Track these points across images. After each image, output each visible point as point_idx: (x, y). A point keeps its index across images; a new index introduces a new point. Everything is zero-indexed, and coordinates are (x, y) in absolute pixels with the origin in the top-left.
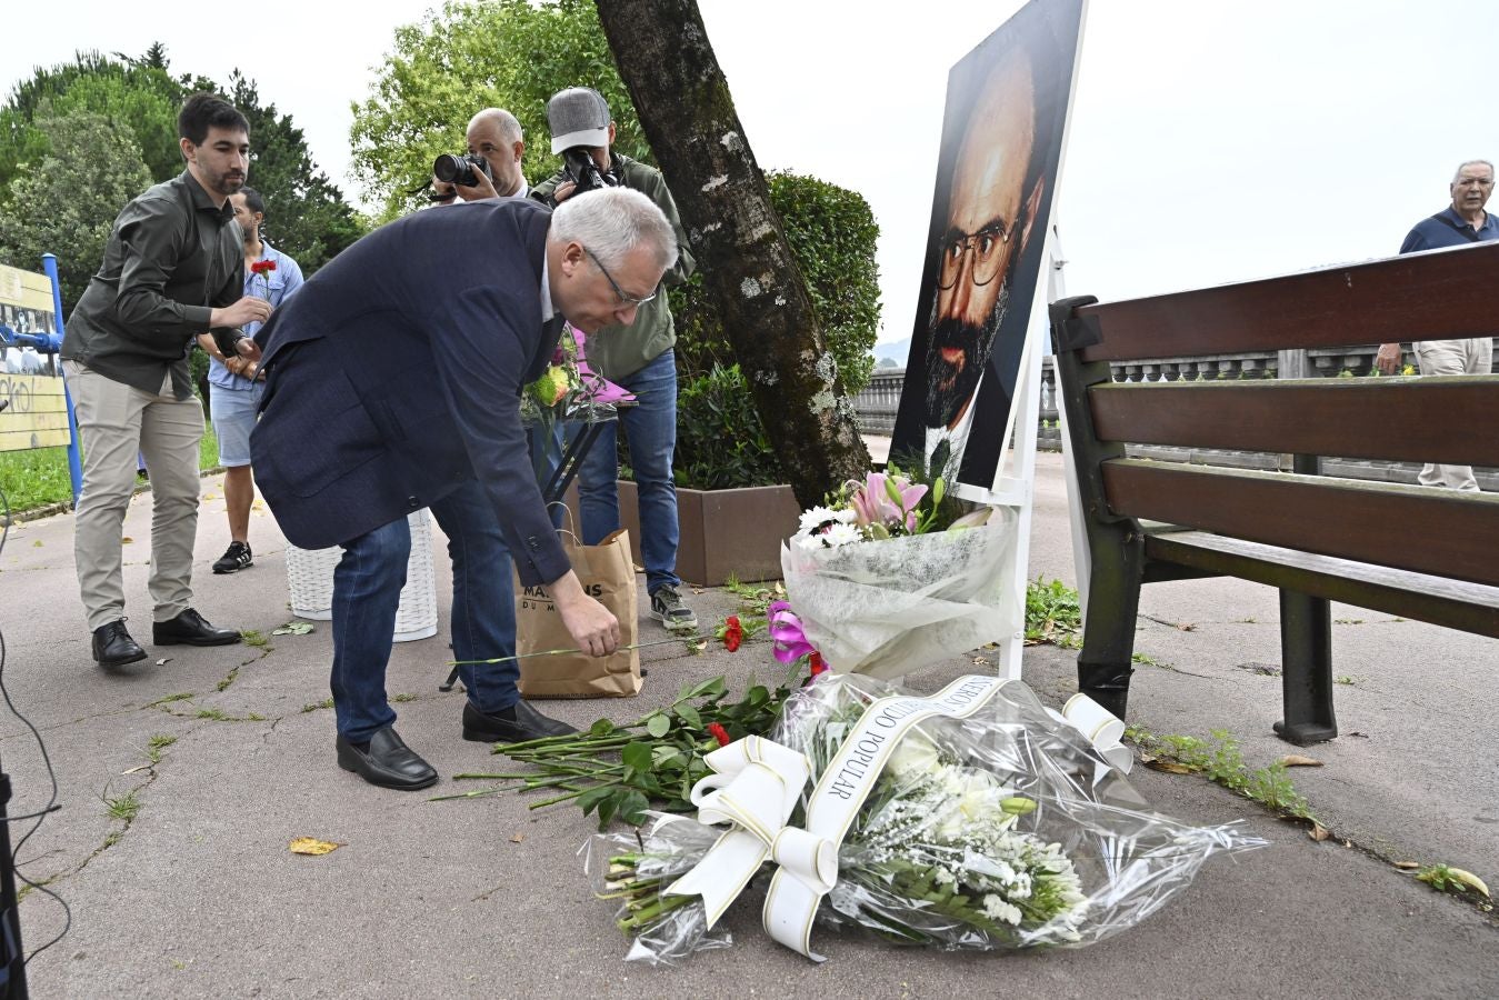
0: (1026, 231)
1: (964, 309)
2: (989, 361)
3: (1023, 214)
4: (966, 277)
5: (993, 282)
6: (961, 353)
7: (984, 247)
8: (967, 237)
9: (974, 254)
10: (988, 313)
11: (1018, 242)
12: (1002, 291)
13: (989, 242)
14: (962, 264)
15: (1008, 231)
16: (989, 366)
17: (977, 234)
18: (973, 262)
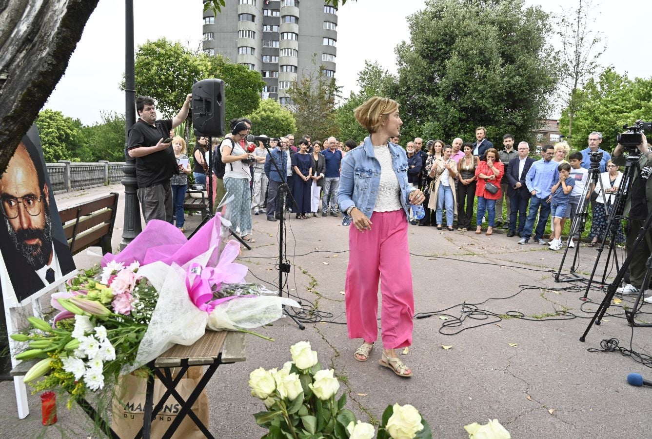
0: (47, 199)
1: (30, 224)
2: (53, 238)
3: (43, 194)
4: (25, 213)
5: (41, 214)
6: (37, 240)
7: (29, 203)
8: (17, 199)
9: (24, 205)
10: (44, 224)
11: (45, 202)
12: (46, 217)
13: (31, 201)
14: (19, 208)
15: (39, 198)
16: (54, 239)
17: (23, 198)
18: (25, 208)
